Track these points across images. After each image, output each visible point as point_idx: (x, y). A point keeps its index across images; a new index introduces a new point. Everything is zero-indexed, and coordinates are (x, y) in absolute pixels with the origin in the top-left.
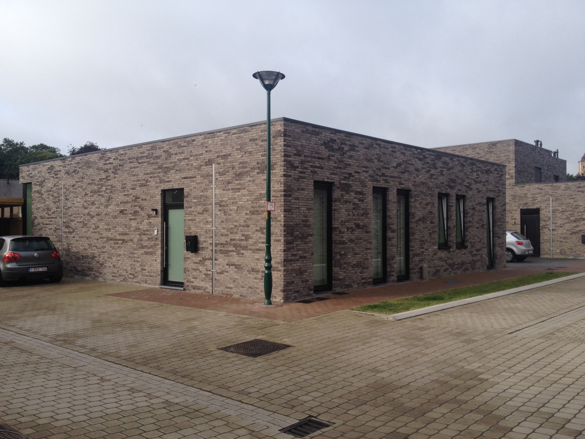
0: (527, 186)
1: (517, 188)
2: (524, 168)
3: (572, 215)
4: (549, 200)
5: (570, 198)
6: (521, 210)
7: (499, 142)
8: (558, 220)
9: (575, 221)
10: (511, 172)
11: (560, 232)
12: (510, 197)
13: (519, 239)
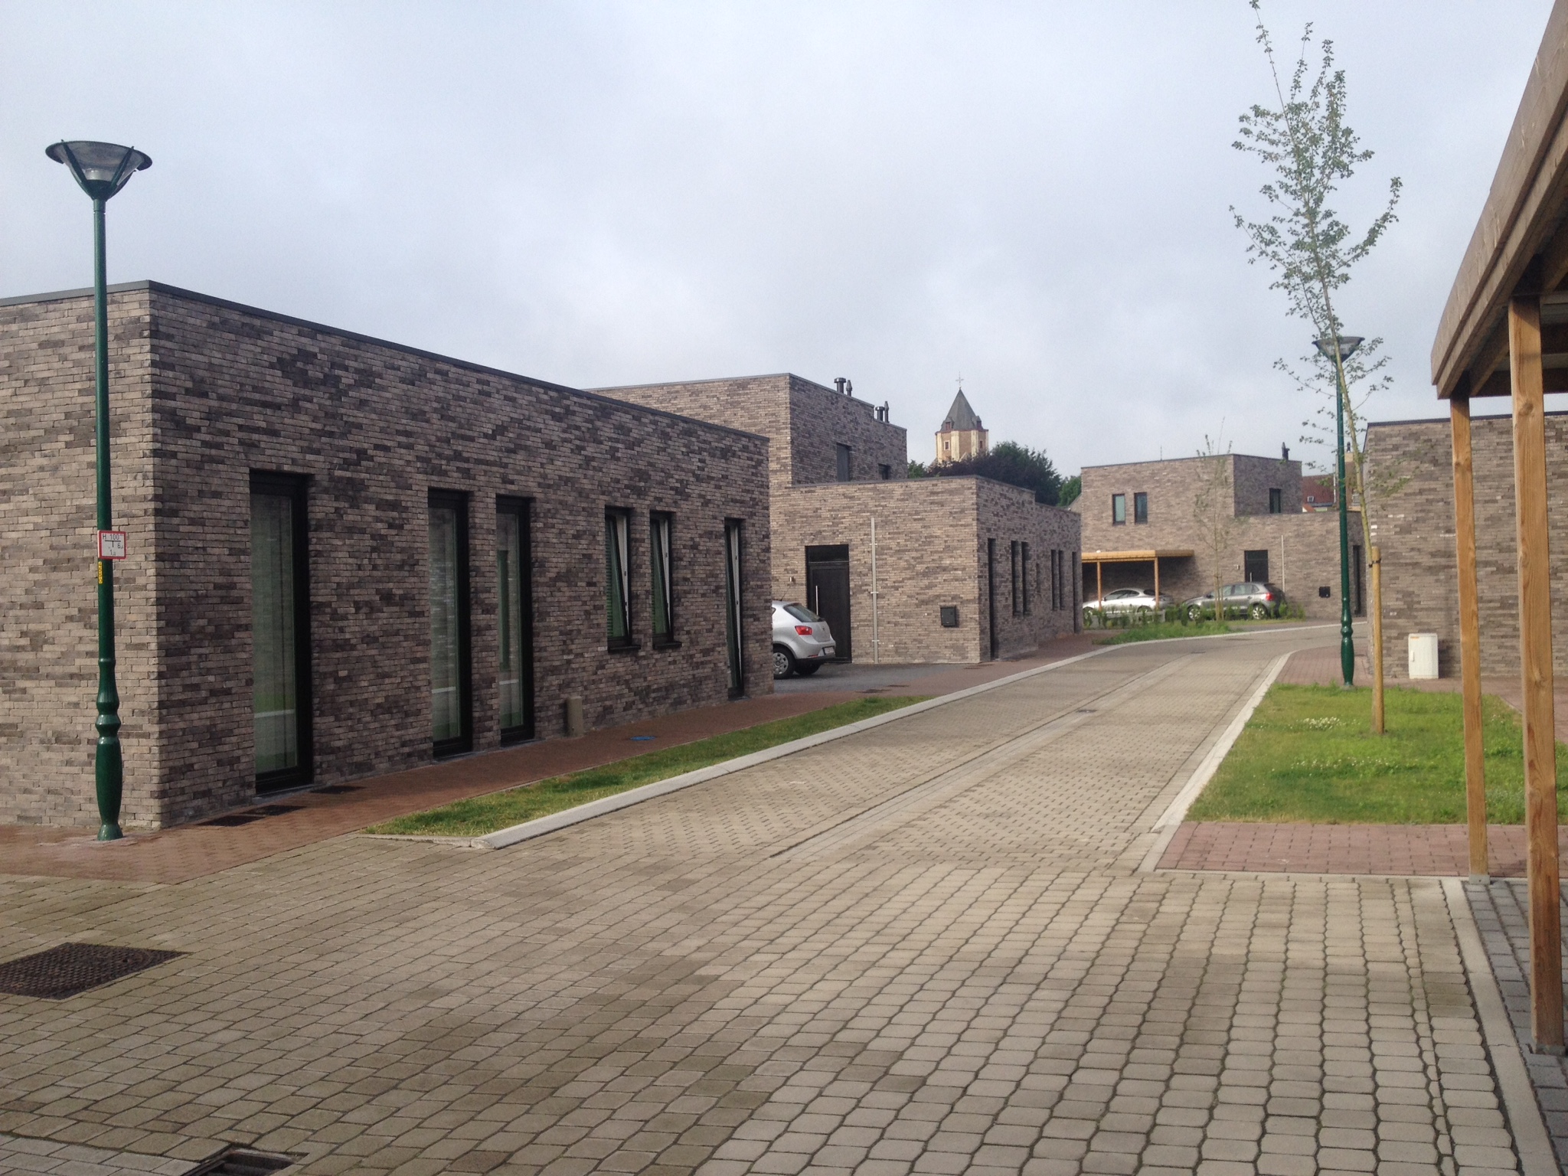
0: (819, 491)
1: (795, 495)
2: (812, 444)
3: (919, 560)
4: (870, 525)
5: (915, 520)
6: (807, 547)
7: (755, 379)
8: (888, 572)
9: (925, 574)
10: (783, 456)
11: (893, 601)
12: (782, 516)
13: (802, 621)
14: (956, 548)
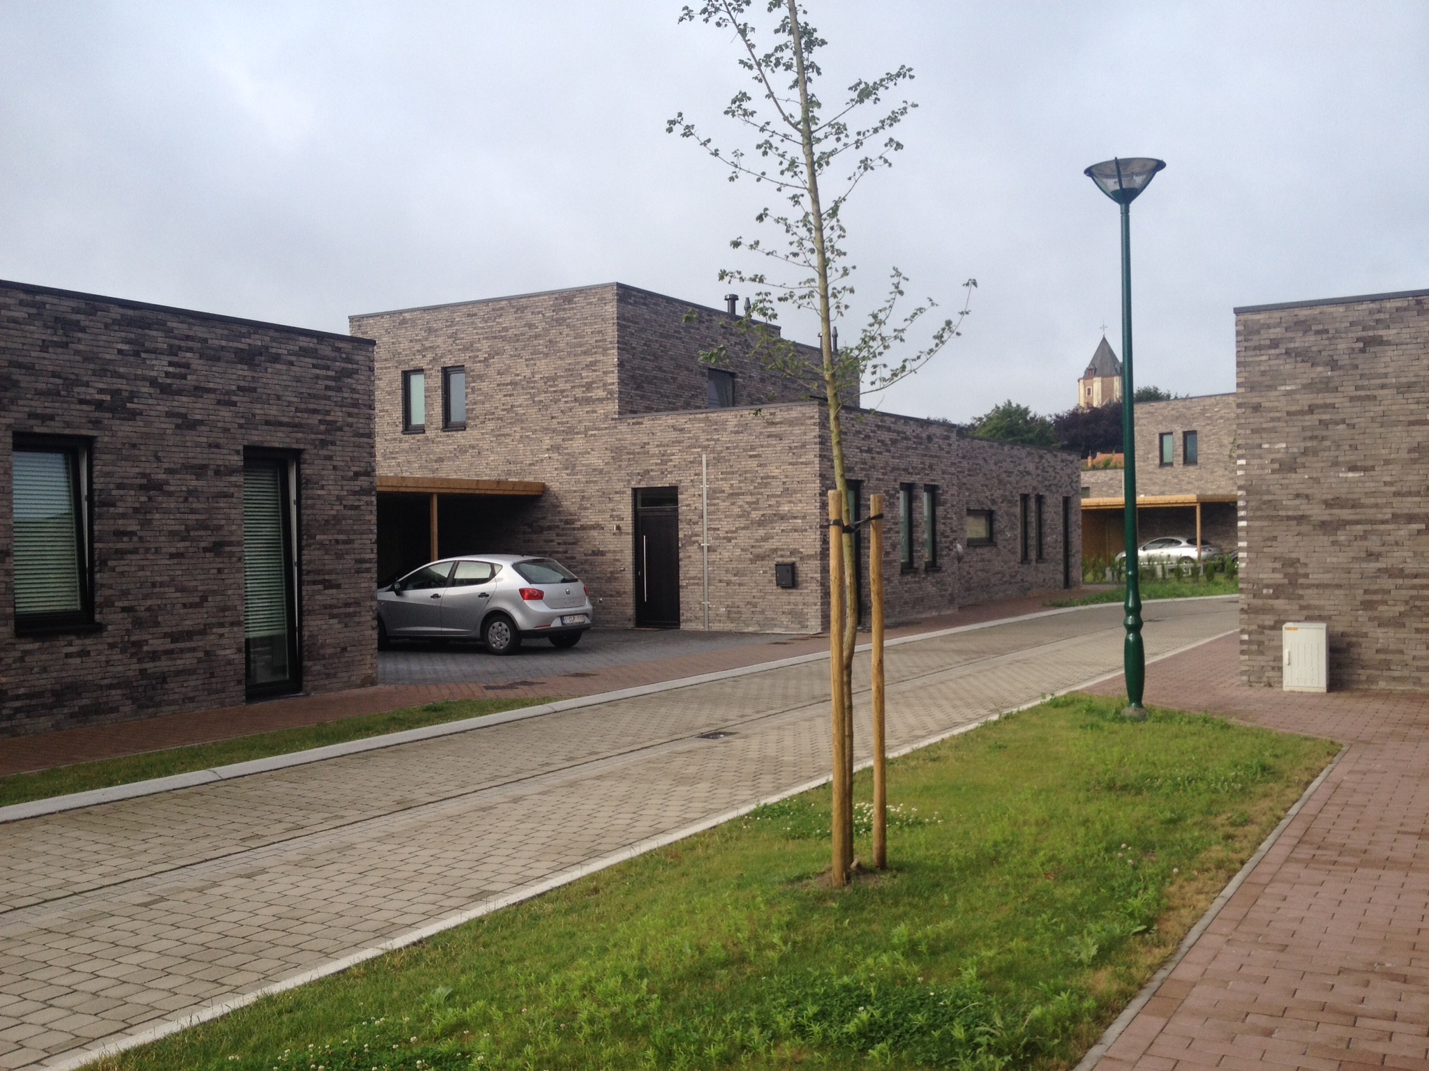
0: (647, 422)
1: (623, 427)
3: (754, 505)
4: (701, 462)
5: (751, 456)
6: (635, 490)
7: (581, 291)
8: (720, 520)
9: (761, 523)
10: (610, 381)
11: (726, 555)
12: (609, 453)
13: (530, 582)
14: (795, 492)
